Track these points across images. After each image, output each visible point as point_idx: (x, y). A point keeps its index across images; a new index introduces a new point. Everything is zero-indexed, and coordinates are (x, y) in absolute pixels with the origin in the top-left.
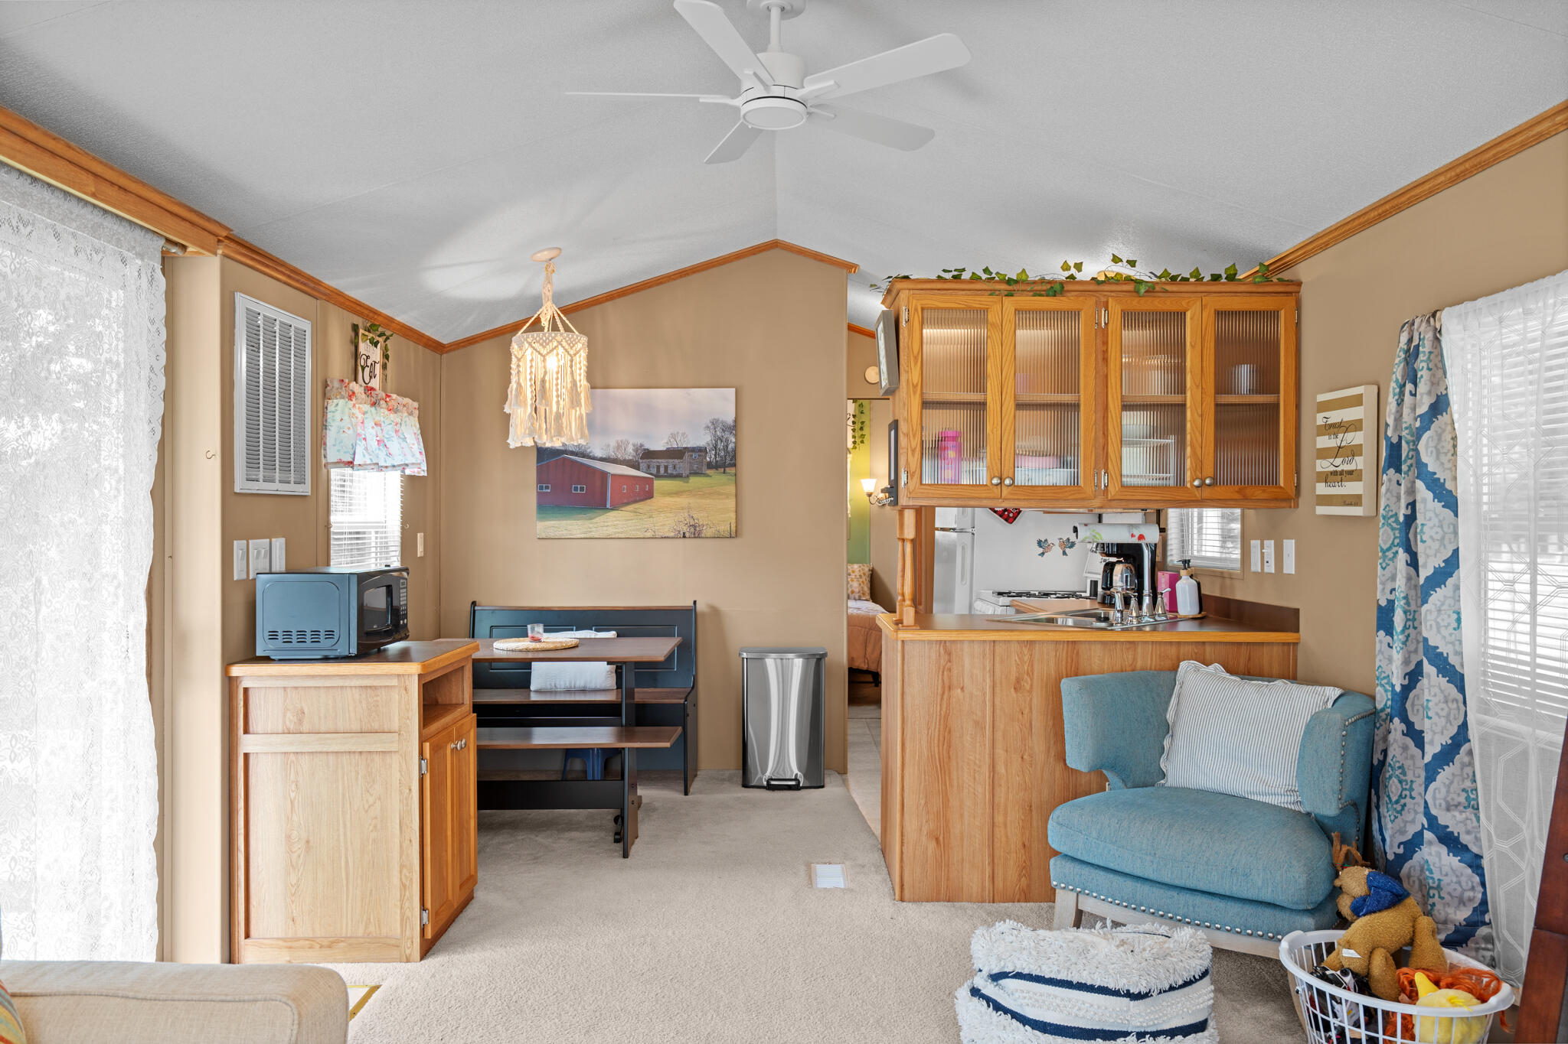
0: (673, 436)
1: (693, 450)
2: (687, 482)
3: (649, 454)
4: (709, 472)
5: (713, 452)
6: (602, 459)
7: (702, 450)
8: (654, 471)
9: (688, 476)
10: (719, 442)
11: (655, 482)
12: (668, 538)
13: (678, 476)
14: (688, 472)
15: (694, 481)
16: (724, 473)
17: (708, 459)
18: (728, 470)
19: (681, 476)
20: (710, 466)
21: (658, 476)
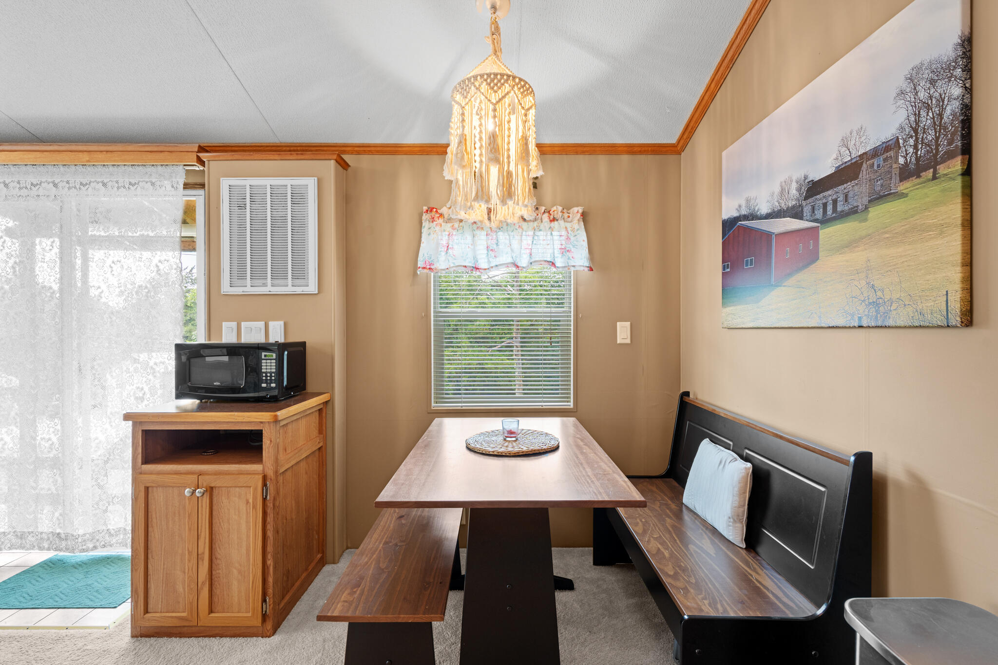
0: (845, 143)
1: (875, 153)
2: (866, 220)
3: (814, 188)
4: (903, 187)
5: (912, 142)
6: (768, 216)
7: (890, 147)
8: (819, 214)
9: (866, 208)
10: (923, 113)
11: (822, 232)
12: (837, 327)
13: (854, 211)
14: (865, 200)
15: (878, 213)
16: (934, 178)
17: (901, 161)
18: (942, 169)
19: (856, 212)
20: (906, 174)
21: (825, 221)
